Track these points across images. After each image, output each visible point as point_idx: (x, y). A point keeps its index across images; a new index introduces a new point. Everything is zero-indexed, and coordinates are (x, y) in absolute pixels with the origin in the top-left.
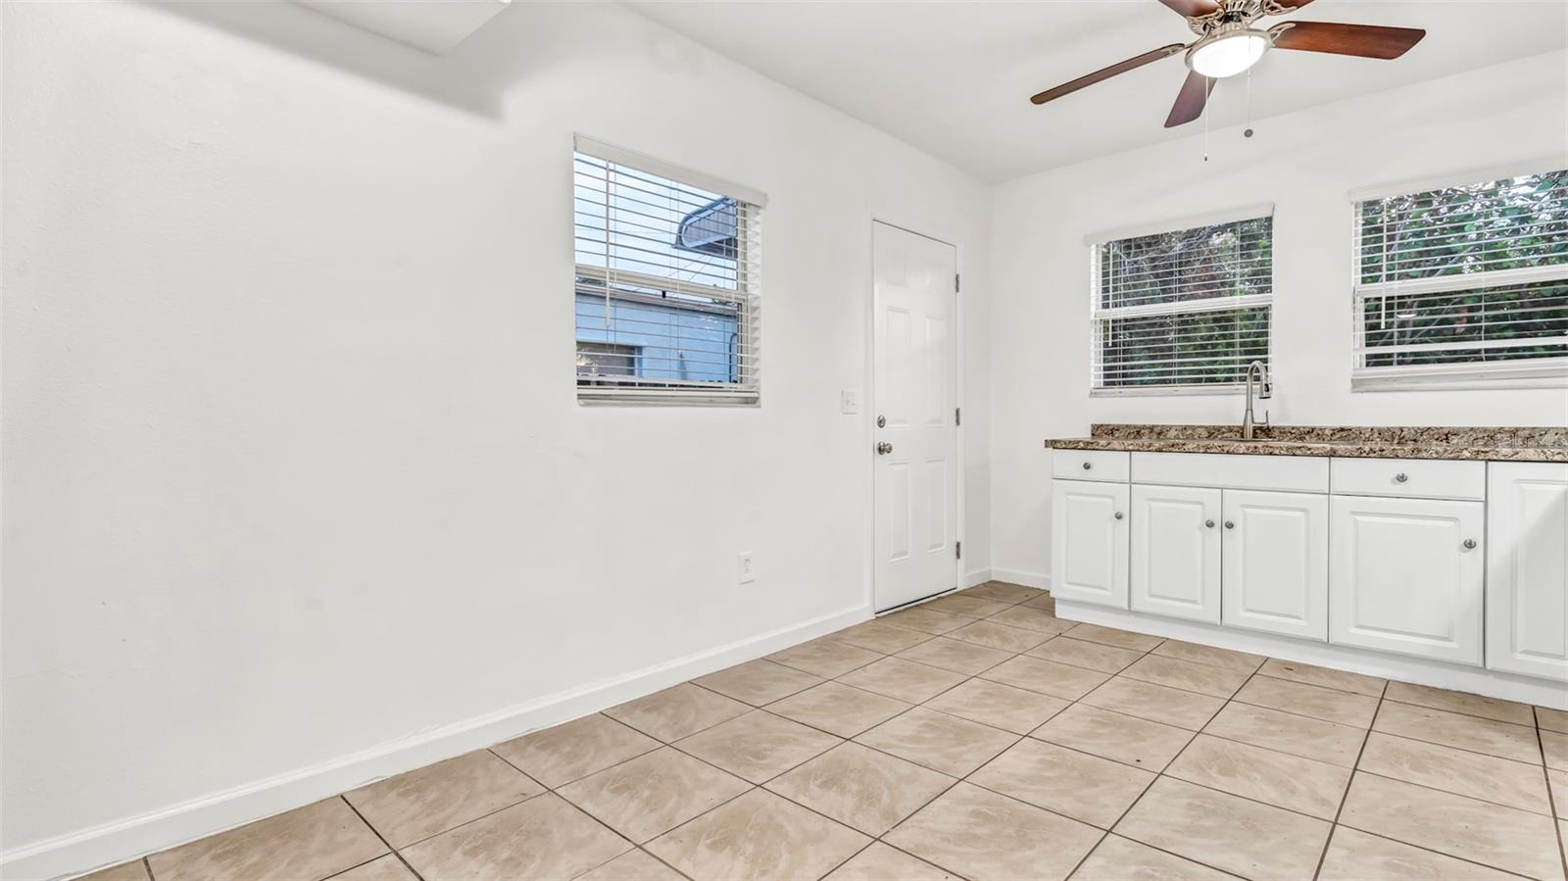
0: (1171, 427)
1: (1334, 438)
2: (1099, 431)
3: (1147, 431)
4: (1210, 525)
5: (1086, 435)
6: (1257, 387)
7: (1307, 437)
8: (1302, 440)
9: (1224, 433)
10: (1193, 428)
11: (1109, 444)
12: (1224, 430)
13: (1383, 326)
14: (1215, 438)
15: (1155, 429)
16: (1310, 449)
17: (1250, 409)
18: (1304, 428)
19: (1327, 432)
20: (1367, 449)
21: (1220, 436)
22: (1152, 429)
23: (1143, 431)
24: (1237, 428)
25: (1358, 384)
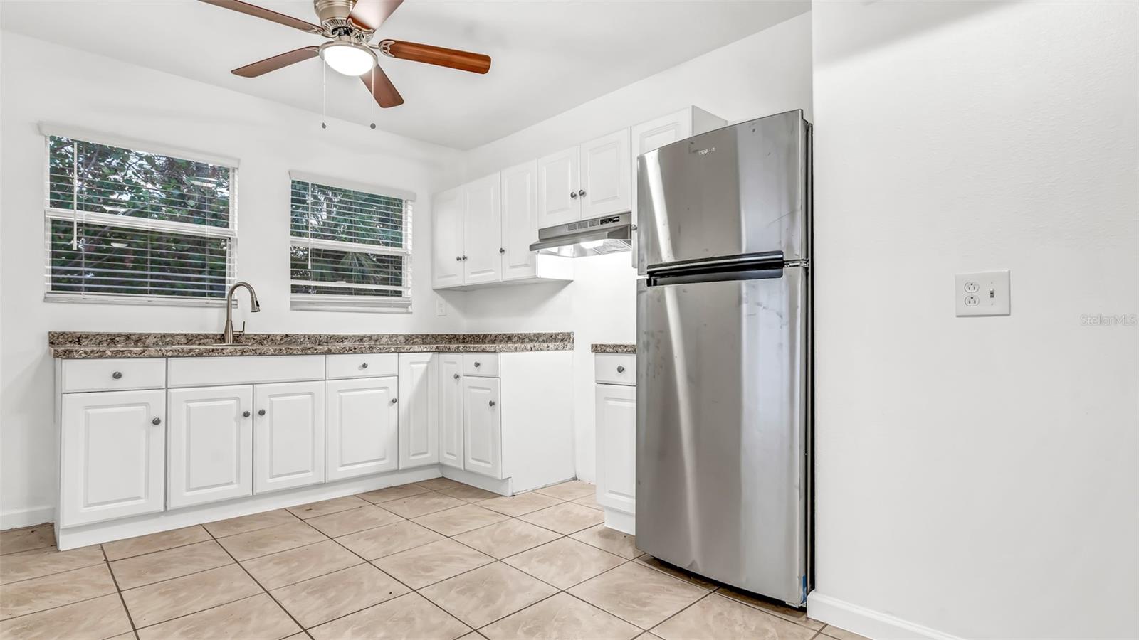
1: (282, 342)
4: (246, 415)
7: (265, 342)
9: (201, 339)
11: (144, 351)
12: (201, 337)
13: (310, 267)
15: (132, 337)
16: (316, 350)
17: (229, 319)
18: (263, 335)
19: (278, 338)
20: (348, 348)
21: (197, 342)
22: (128, 337)
23: (117, 339)
24: (216, 335)
25: (294, 305)
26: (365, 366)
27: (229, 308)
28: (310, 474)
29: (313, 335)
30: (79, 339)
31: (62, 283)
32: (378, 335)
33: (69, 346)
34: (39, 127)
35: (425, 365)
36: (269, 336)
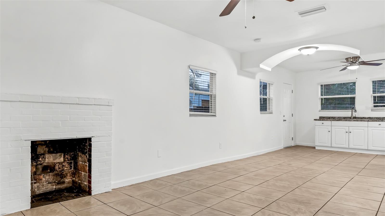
0: (336, 117)
2: (321, 118)
4: (347, 132)
5: (318, 118)
6: (354, 110)
8: (362, 119)
9: (347, 118)
10: (341, 117)
13: (377, 101)
14: (345, 119)
17: (352, 114)
19: (367, 118)
20: (374, 120)
22: (332, 117)
23: (330, 118)
24: (350, 117)
26: (380, 125)
27: (352, 112)
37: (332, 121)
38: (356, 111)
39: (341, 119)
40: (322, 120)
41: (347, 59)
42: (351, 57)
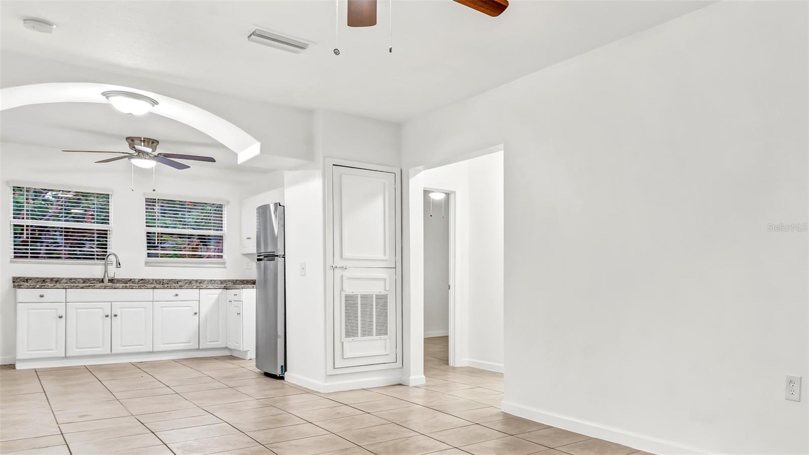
0: (63, 279)
3: (49, 280)
4: (107, 316)
8: (128, 283)
9: (91, 281)
10: (75, 279)
11: (54, 286)
13: (156, 243)
14: (88, 283)
15: (55, 279)
16: (145, 286)
17: (106, 271)
18: (127, 279)
19: (137, 281)
20: (166, 286)
22: (52, 279)
23: (46, 280)
24: (100, 279)
25: (147, 263)
26: (177, 295)
27: (106, 265)
28: (144, 346)
29: (159, 280)
30: (27, 280)
31: (19, 255)
32: (201, 280)
33: (22, 283)
34: (7, 183)
35: (217, 296)
36: (131, 280)
37: (67, 289)
38: (120, 264)
39: (75, 283)
40: (38, 286)
41: (132, 140)
42: (141, 138)
